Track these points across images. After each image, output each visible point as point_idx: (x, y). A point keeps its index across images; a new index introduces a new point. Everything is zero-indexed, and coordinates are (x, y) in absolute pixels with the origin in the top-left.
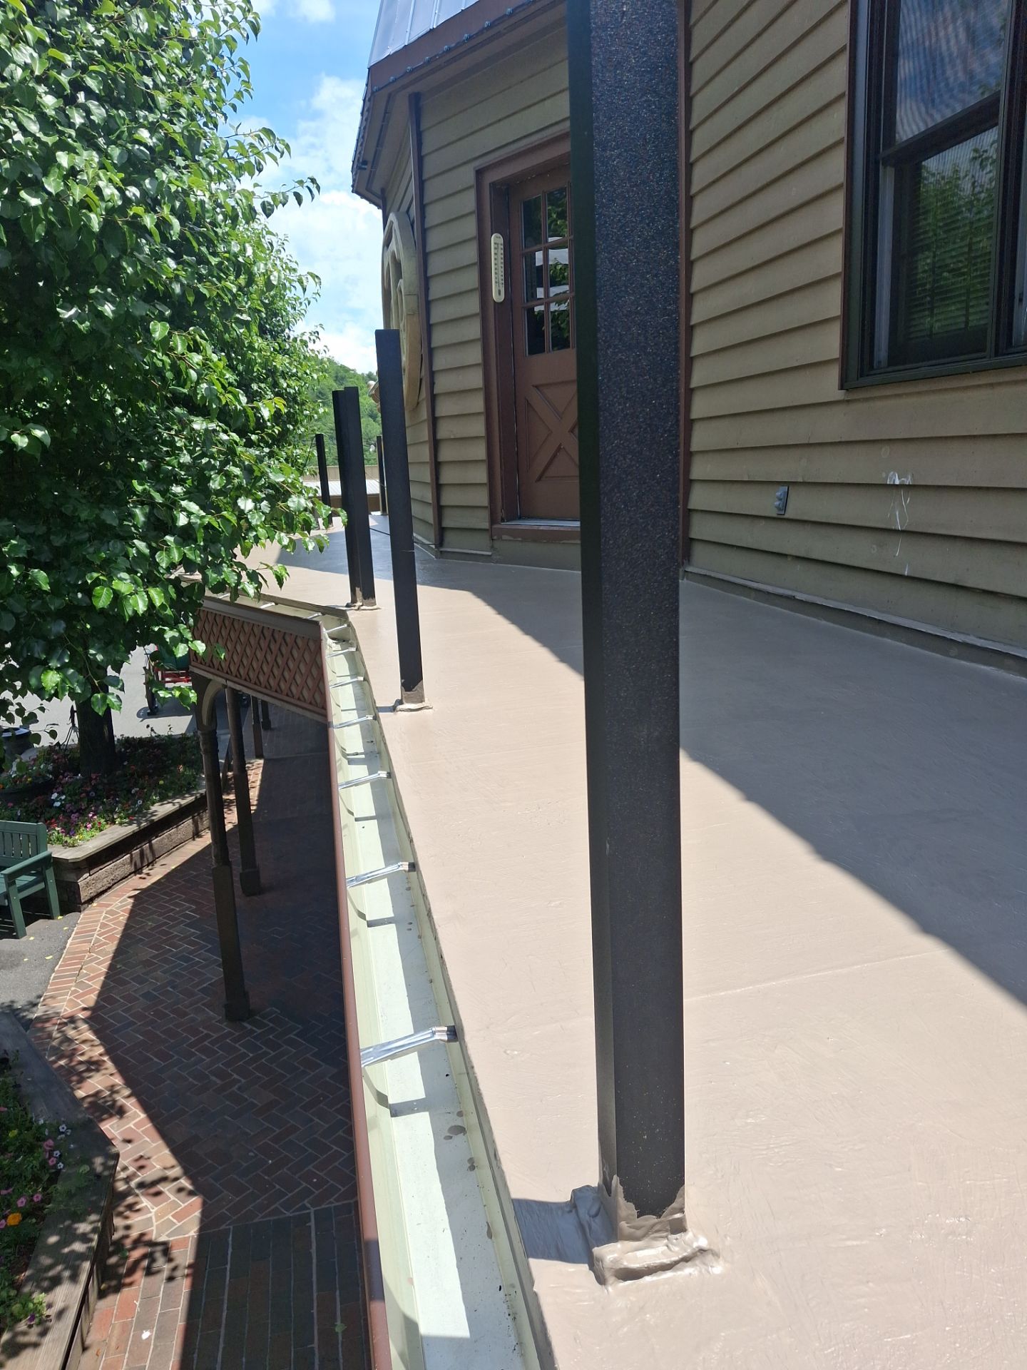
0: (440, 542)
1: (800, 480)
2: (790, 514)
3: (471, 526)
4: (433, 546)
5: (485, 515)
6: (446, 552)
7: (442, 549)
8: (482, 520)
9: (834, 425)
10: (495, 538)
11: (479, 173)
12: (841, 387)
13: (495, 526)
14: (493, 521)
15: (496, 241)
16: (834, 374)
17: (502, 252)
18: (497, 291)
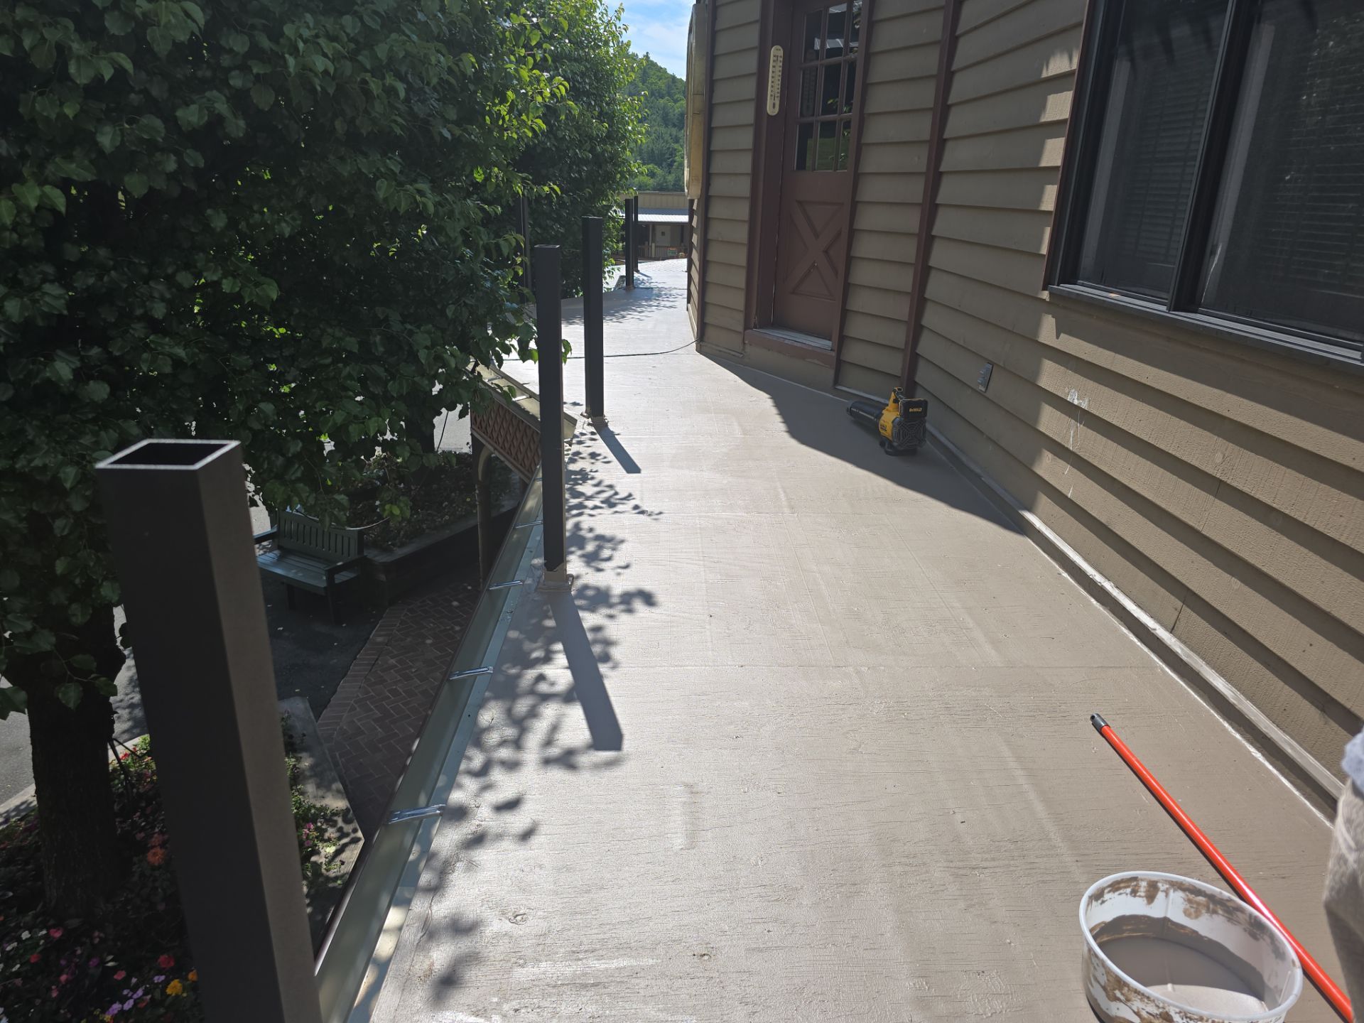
0: (701, 336)
1: (1002, 364)
2: (990, 394)
5: (740, 318)
6: (705, 346)
7: (702, 343)
8: (737, 322)
10: (746, 342)
12: (1045, 288)
13: (748, 331)
14: (746, 327)
15: (776, 52)
16: (1041, 270)
17: (781, 64)
18: (772, 107)
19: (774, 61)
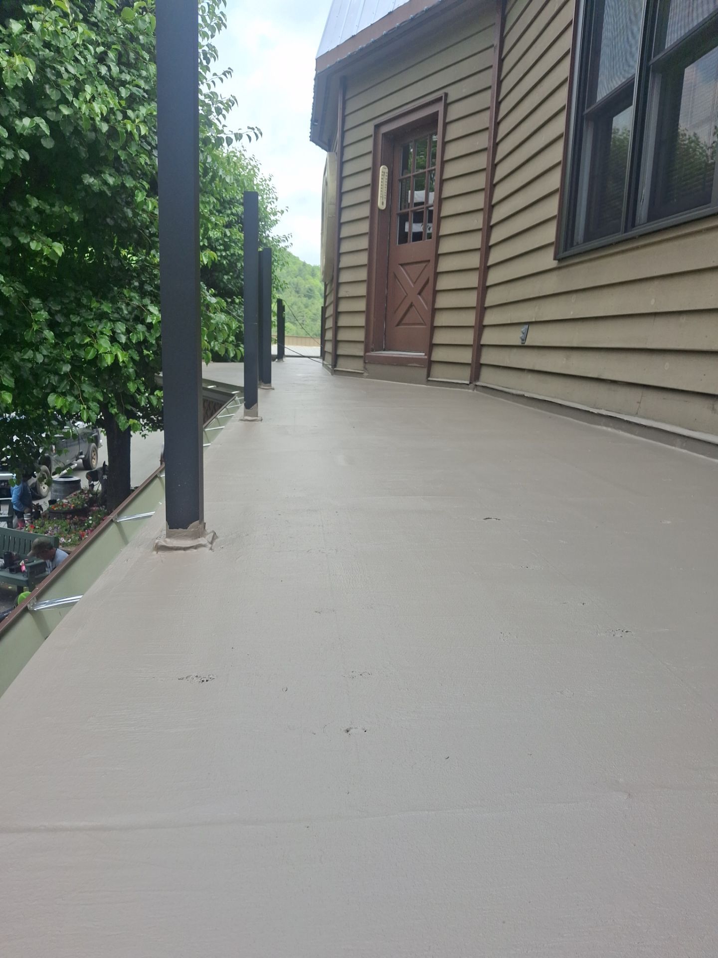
0: (335, 364)
1: (534, 320)
2: (528, 343)
3: (354, 354)
4: (330, 367)
5: (362, 346)
6: (338, 370)
7: (335, 369)
8: (359, 350)
9: (550, 284)
10: (367, 361)
11: (377, 127)
12: (555, 259)
13: (367, 354)
14: (366, 350)
15: (383, 170)
16: (551, 252)
17: (387, 177)
18: (381, 203)
19: (382, 175)
